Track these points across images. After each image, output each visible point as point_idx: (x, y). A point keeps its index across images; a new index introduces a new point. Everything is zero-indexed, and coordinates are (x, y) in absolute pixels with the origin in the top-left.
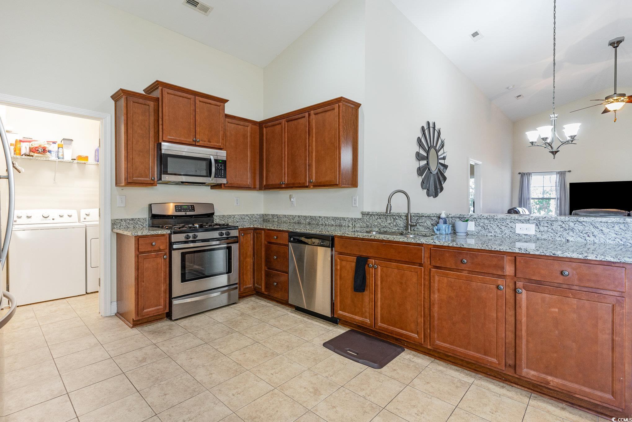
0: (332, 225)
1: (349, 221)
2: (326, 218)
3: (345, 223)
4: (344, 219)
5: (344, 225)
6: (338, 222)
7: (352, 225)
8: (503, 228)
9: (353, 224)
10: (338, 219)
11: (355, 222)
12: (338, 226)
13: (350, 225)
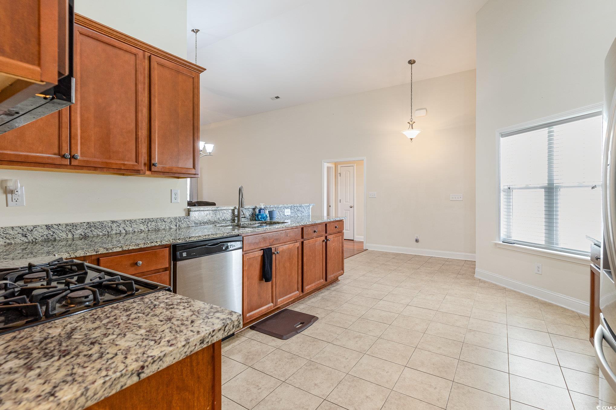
0: (142, 231)
1: (172, 221)
2: (128, 223)
3: (164, 226)
4: (163, 220)
5: (163, 227)
6: (152, 226)
7: (176, 226)
8: (280, 212)
9: (178, 225)
10: (154, 221)
11: (179, 221)
12: (152, 230)
13: (173, 227)
